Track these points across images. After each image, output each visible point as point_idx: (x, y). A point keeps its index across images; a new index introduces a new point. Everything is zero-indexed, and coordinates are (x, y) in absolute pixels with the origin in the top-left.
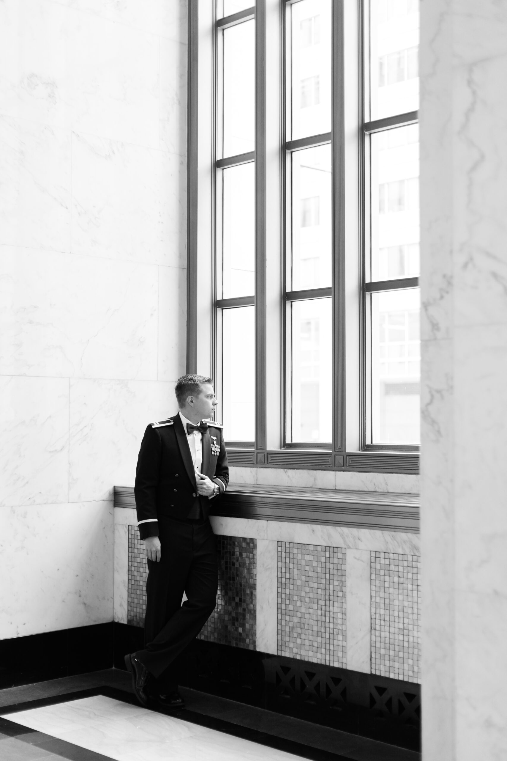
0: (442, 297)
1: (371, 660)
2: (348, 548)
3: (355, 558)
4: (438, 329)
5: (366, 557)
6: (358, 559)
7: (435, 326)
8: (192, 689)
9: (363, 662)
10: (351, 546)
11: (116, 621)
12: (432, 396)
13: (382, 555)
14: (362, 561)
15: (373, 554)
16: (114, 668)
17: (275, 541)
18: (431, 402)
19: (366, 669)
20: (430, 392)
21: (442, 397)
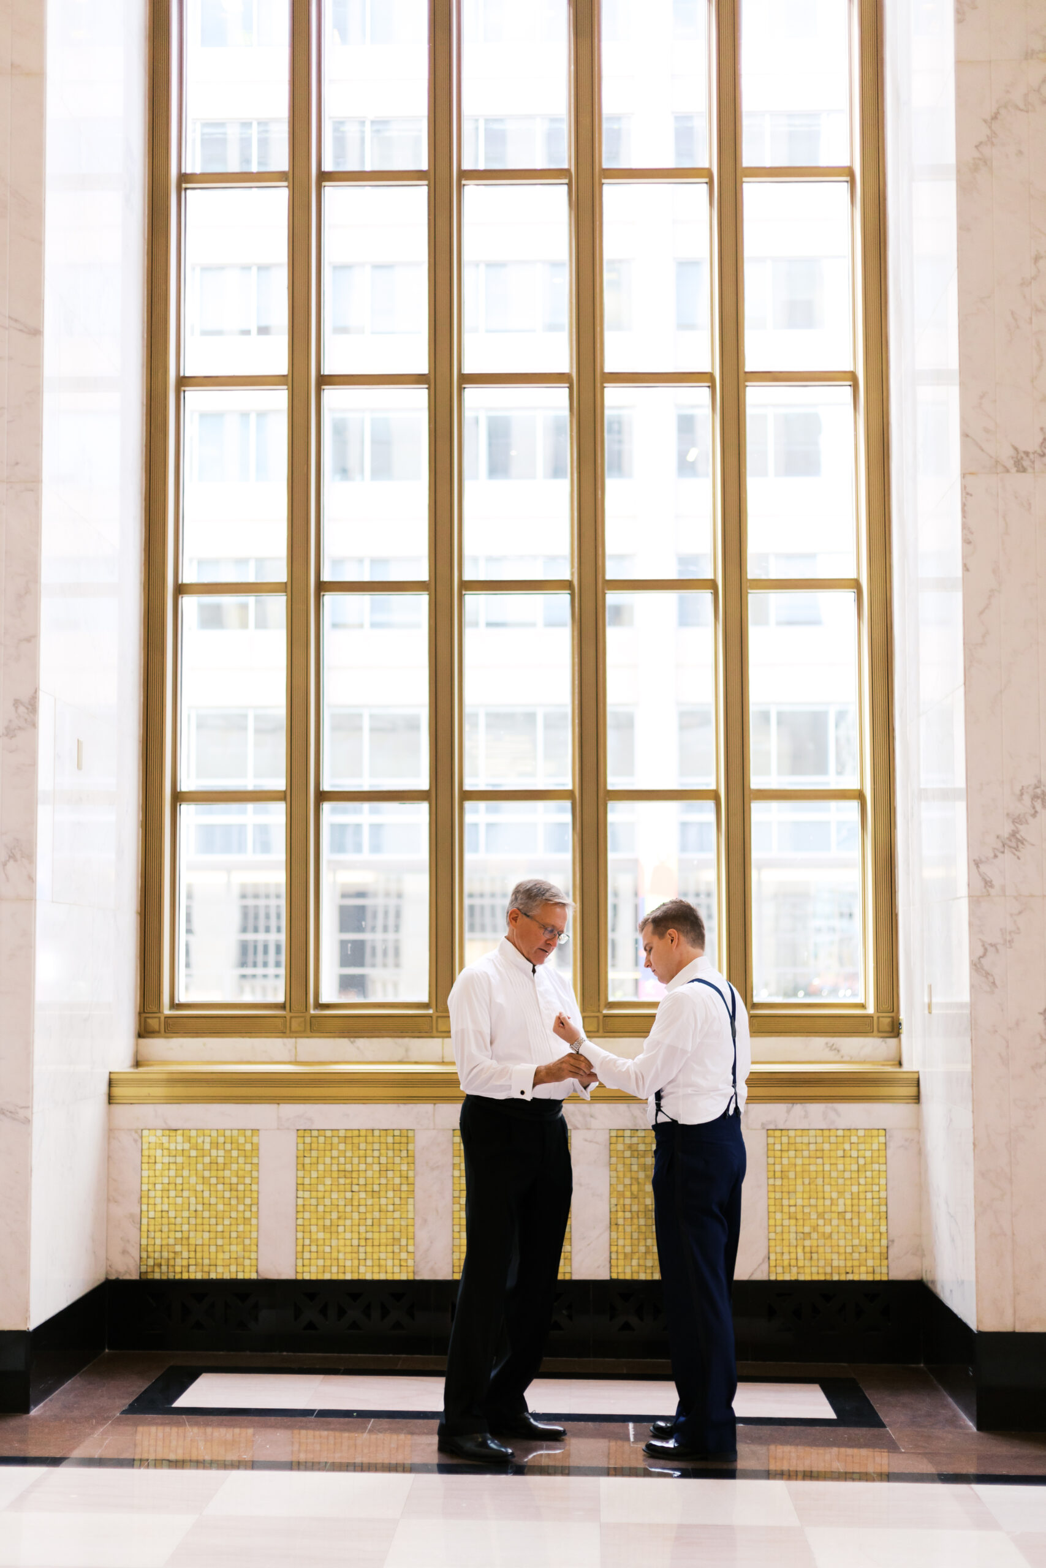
0: (996, 856)
1: (610, 1262)
2: (574, 1129)
3: (586, 1140)
4: (992, 886)
5: (603, 1137)
6: (591, 1142)
7: (988, 883)
8: (285, 1353)
9: (598, 1267)
10: (579, 1126)
11: (113, 1277)
12: (986, 950)
13: (627, 1133)
14: (597, 1143)
15: (614, 1134)
16: (107, 1351)
17: (449, 1129)
18: (984, 955)
19: (604, 1275)
20: (983, 946)
21: (997, 951)
